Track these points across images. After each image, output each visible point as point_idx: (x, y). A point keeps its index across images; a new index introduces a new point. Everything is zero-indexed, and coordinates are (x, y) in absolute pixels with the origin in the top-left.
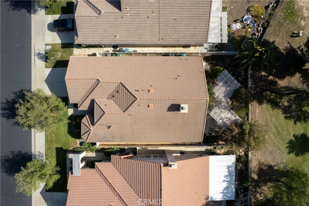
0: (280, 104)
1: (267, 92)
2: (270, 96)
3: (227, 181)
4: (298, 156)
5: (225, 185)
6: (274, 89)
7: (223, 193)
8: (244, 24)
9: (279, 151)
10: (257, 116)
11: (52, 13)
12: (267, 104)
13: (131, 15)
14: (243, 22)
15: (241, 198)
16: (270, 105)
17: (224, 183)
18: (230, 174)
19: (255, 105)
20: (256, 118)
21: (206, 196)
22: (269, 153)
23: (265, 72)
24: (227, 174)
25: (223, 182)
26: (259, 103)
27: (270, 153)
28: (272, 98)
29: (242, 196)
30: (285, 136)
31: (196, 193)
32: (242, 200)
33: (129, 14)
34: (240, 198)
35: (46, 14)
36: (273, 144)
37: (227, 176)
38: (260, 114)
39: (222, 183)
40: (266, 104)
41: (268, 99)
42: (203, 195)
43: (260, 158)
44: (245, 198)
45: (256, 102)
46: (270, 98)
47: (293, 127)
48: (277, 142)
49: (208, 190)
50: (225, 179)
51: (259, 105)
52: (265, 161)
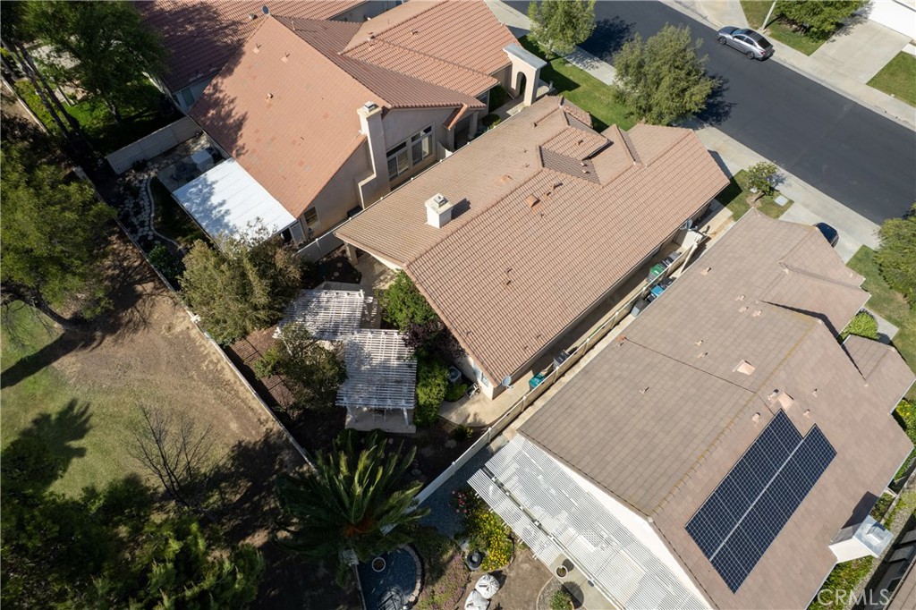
0: (173, 503)
1: (238, 496)
2: (221, 493)
3: (215, 208)
4: (35, 422)
5: (216, 200)
6: (223, 524)
7: (211, 185)
9: (104, 386)
10: (227, 414)
11: (859, 256)
12: (217, 466)
15: (150, 230)
16: (205, 474)
17: (221, 201)
18: (219, 223)
19: (251, 433)
20: (226, 408)
21: (246, 152)
22: (132, 363)
24: (227, 219)
25: (224, 200)
26: (246, 447)
27: (129, 366)
29: (150, 233)
30: (107, 432)
32: (147, 228)
34: (153, 228)
35: (864, 246)
36: (135, 389)
37: (223, 216)
38: (220, 427)
39: (226, 197)
40: (221, 464)
41: (222, 481)
43: (152, 334)
44: (140, 234)
45: (256, 443)
46: (220, 489)
47: (93, 476)
48: (124, 402)
50: (223, 209)
51: (239, 443)
52: (132, 341)
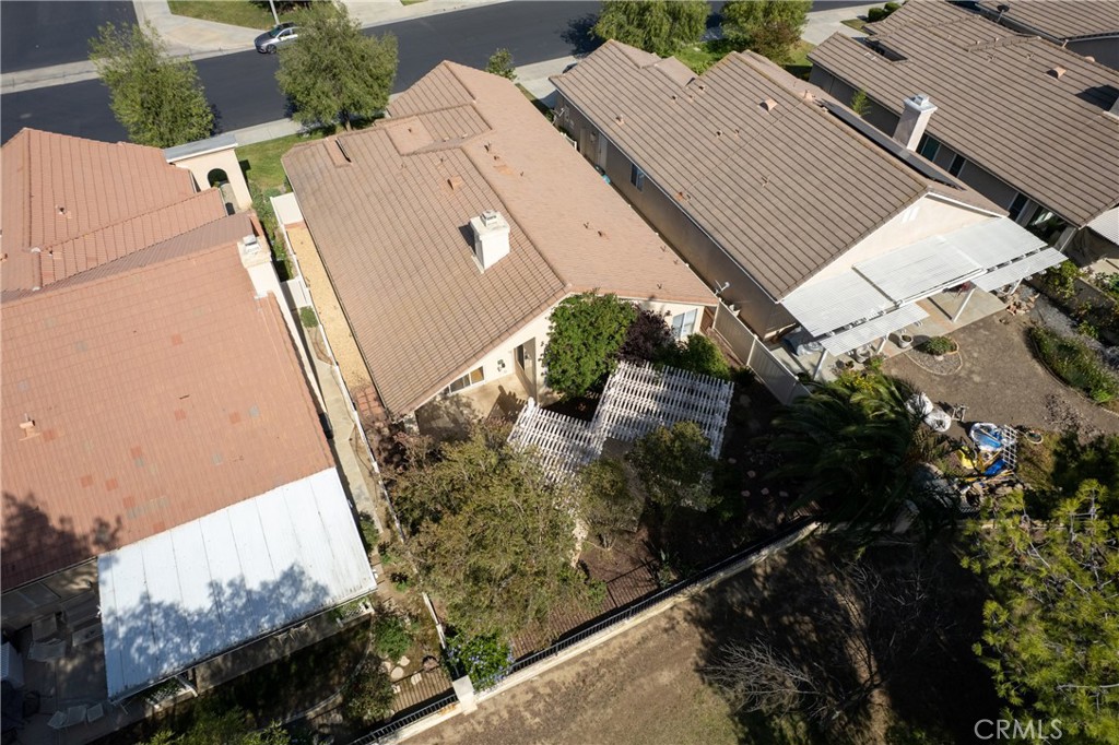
5: (196, 601)
8: (965, 437)
10: (640, 686)
12: (731, 716)
13: (695, 105)
14: (968, 433)
17: (208, 591)
18: (258, 603)
19: (686, 648)
20: (629, 688)
21: (119, 520)
23: (864, 611)
25: (211, 585)
28: (781, 730)
31: (136, 453)
33: (691, 100)
38: (662, 702)
39: (208, 581)
40: (728, 709)
42: (129, 502)
45: (704, 642)
49: (160, 528)
51: (699, 670)
